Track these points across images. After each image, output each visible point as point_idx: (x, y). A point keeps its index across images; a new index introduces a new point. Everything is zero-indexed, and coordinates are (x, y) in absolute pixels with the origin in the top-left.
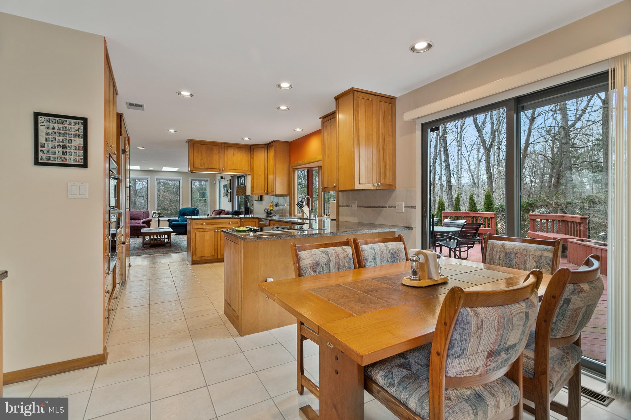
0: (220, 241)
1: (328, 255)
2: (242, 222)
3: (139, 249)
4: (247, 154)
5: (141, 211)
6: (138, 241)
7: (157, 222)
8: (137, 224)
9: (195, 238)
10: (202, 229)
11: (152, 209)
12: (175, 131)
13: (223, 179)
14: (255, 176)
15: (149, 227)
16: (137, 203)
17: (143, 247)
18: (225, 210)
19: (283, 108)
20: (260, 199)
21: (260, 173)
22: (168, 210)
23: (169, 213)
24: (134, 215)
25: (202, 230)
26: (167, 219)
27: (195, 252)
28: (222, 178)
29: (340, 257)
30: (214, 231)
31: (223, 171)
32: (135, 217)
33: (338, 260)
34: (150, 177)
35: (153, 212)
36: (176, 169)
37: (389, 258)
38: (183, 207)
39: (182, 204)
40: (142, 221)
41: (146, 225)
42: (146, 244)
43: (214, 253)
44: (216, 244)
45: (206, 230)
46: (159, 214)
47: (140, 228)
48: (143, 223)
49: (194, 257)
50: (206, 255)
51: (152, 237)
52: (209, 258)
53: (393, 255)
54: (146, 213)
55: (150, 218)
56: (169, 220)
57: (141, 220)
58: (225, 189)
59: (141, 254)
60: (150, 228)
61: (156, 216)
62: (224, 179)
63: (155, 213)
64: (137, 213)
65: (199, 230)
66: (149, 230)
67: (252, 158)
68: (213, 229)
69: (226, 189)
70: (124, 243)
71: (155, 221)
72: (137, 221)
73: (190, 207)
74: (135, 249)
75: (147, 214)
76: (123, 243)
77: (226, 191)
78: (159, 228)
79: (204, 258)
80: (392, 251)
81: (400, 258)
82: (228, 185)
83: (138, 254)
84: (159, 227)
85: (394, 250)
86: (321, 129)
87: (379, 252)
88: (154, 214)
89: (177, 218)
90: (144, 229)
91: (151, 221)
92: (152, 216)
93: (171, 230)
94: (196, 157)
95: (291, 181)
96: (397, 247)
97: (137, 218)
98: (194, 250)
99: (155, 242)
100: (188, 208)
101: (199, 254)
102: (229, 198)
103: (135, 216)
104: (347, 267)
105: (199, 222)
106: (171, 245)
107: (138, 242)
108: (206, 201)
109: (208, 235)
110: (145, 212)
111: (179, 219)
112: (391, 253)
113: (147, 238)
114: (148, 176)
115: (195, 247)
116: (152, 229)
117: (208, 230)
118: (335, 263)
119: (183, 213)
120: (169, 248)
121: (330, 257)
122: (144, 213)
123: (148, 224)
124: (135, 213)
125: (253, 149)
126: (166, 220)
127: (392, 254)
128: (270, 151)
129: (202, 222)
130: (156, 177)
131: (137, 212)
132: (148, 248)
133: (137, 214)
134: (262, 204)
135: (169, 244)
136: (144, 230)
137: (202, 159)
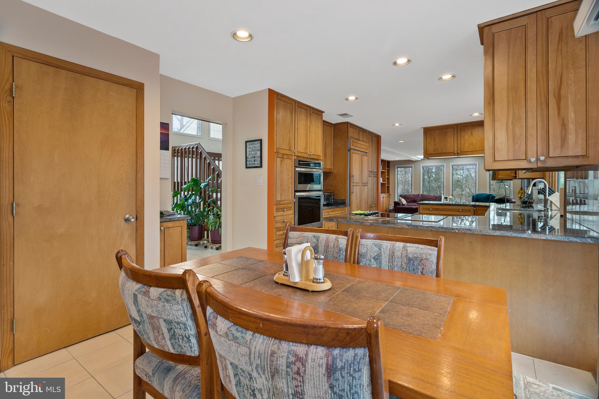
1: (318, 240)
2: (475, 211)
11: (447, 194)
12: (400, 124)
19: (447, 77)
24: (428, 198)
29: (329, 245)
31: (458, 154)
33: (327, 248)
34: (445, 164)
37: (404, 264)
39: (478, 190)
46: (450, 199)
53: (412, 262)
64: (430, 197)
80: (411, 256)
81: (423, 269)
85: (415, 256)
87: (387, 252)
88: (445, 199)
94: (429, 143)
96: (421, 252)
104: (335, 258)
105: (426, 207)
112: (409, 258)
118: (323, 250)
119: (477, 198)
121: (319, 243)
127: (410, 260)
129: (429, 207)
130: (452, 163)
137: (435, 145)
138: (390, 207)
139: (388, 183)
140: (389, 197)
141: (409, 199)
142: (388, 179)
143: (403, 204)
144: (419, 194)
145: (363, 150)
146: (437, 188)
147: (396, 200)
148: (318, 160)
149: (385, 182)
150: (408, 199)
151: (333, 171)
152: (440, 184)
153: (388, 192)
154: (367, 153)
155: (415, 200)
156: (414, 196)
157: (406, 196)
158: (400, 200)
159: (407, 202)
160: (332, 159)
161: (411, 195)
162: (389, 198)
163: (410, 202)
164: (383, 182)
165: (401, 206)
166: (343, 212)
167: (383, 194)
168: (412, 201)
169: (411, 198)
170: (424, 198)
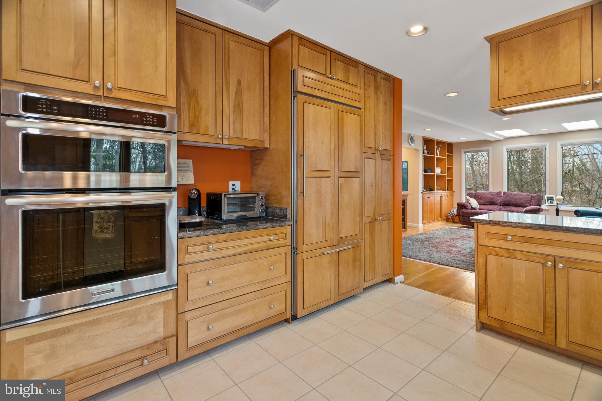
5: (528, 195)
9: (486, 270)
24: (517, 199)
25: (504, 253)
26: (573, 209)
30: (544, 265)
32: (517, 203)
35: (547, 197)
44: (550, 302)
45: (518, 255)
50: (517, 322)
52: (529, 334)
54: (536, 197)
56: (576, 212)
57: (526, 207)
63: (550, 199)
64: (521, 197)
65: (495, 251)
68: (539, 256)
72: (520, 209)
75: (537, 200)
88: (548, 200)
91: (543, 210)
92: (546, 203)
94: (505, 72)
97: (520, 204)
101: (495, 311)
105: (495, 231)
109: (524, 272)
115: (487, 291)
117: (523, 258)
122: (532, 198)
124: (517, 197)
129: (505, 233)
133: (521, 199)
137: (523, 73)
138: (453, 211)
139: (451, 175)
140: (452, 195)
141: (484, 199)
142: (450, 169)
143: (473, 206)
144: (500, 192)
145: (342, 100)
146: (535, 182)
147: (464, 201)
148: (160, 107)
149: (445, 174)
150: (481, 199)
151: (266, 145)
152: (538, 176)
153: (450, 188)
154: (360, 109)
155: (493, 200)
156: (492, 195)
157: (478, 195)
158: (468, 201)
159: (480, 204)
160: (266, 119)
161: (487, 194)
162: (453, 197)
163: (484, 204)
164: (442, 173)
165: (469, 211)
166: (270, 240)
167: (441, 191)
168: (489, 202)
169: (487, 198)
170: (510, 197)
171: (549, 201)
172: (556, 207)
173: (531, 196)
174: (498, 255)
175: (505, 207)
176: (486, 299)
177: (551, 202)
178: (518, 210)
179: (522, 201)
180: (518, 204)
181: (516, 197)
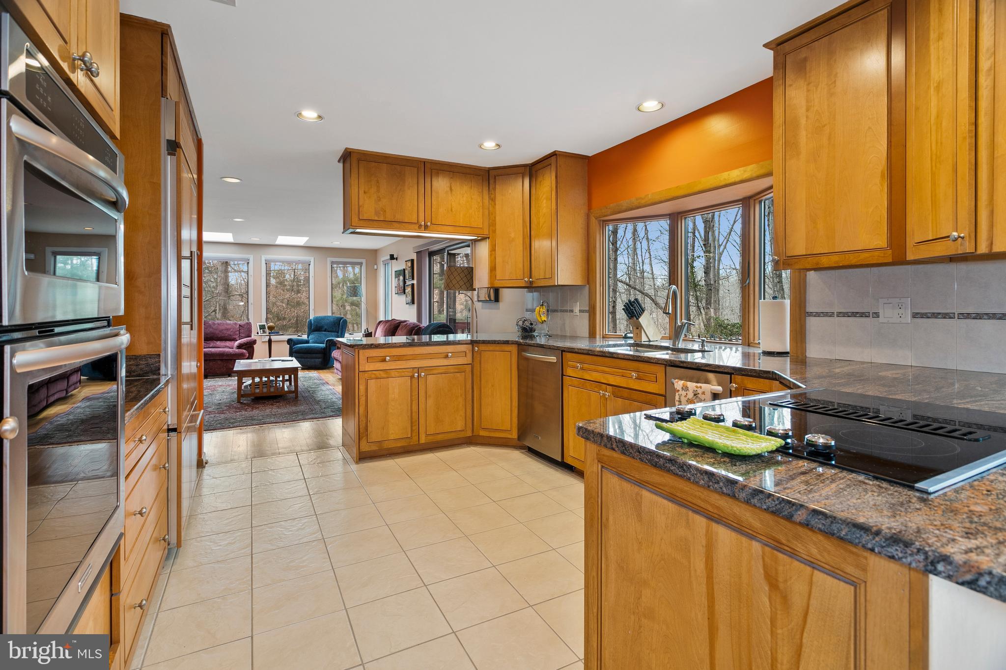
0: (424, 399)
2: (475, 354)
3: (230, 407)
4: (480, 190)
5: (236, 324)
6: (229, 385)
7: (267, 343)
8: (227, 350)
9: (367, 396)
10: (381, 373)
11: (257, 318)
13: (394, 259)
14: (498, 242)
15: (251, 357)
16: (230, 307)
17: (239, 402)
18: (405, 321)
20: (493, 298)
21: (513, 235)
22: (284, 319)
23: (285, 324)
24: (222, 330)
25: (383, 374)
26: (286, 338)
27: (367, 430)
28: (392, 257)
30: (412, 377)
31: (426, 228)
32: (223, 335)
34: (252, 256)
35: (259, 325)
36: (301, 241)
38: (316, 316)
39: (314, 310)
40: (237, 343)
41: (244, 351)
42: (243, 396)
43: (412, 431)
44: (415, 408)
45: (393, 373)
46: (270, 328)
47: (232, 358)
48: (240, 347)
49: (363, 443)
50: (392, 437)
51: (257, 380)
52: (399, 444)
54: (245, 327)
55: (253, 337)
56: (289, 341)
57: (235, 340)
58: (399, 280)
59: (232, 423)
60: (252, 359)
61: (264, 332)
62: (397, 259)
63: (262, 327)
64: (228, 327)
65: (375, 374)
66: (250, 364)
67: (492, 200)
68: (408, 370)
69: (401, 278)
70: (174, 430)
71: (263, 342)
72: (228, 343)
73: (330, 314)
74: (221, 408)
75: (246, 329)
76: (170, 430)
77: (401, 284)
78: (272, 358)
79: (386, 445)
82: (406, 272)
83: (227, 422)
84: (270, 356)
86: (772, 77)
88: (260, 329)
89: (305, 337)
90: (242, 361)
91: (254, 342)
92: (258, 333)
93: (295, 363)
94: (365, 192)
95: (595, 252)
97: (227, 337)
98: (364, 425)
99: (265, 390)
100: (325, 317)
101: (375, 434)
102: (410, 298)
103: (223, 333)
106: (297, 397)
107: (228, 389)
108: (357, 305)
109: (397, 387)
110: (244, 325)
111: (308, 338)
113: (248, 381)
114: (249, 256)
115: (367, 417)
116: (256, 360)
117: (397, 375)
119: (317, 327)
120: (295, 405)
122: (241, 328)
123: (249, 349)
124: (223, 328)
125: (495, 178)
126: (285, 341)
128: (540, 179)
130: (266, 256)
131: (227, 324)
132: (248, 405)
133: (227, 329)
134: (498, 309)
135: (293, 395)
136: (240, 365)
170: (212, 328)
171: (262, 330)
172: (269, 337)
173: (240, 325)
174: (377, 378)
175: (207, 342)
176: (367, 426)
177: (263, 331)
178: (225, 345)
179: (229, 333)
180: (225, 337)
181: (221, 328)
